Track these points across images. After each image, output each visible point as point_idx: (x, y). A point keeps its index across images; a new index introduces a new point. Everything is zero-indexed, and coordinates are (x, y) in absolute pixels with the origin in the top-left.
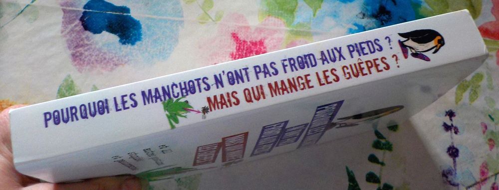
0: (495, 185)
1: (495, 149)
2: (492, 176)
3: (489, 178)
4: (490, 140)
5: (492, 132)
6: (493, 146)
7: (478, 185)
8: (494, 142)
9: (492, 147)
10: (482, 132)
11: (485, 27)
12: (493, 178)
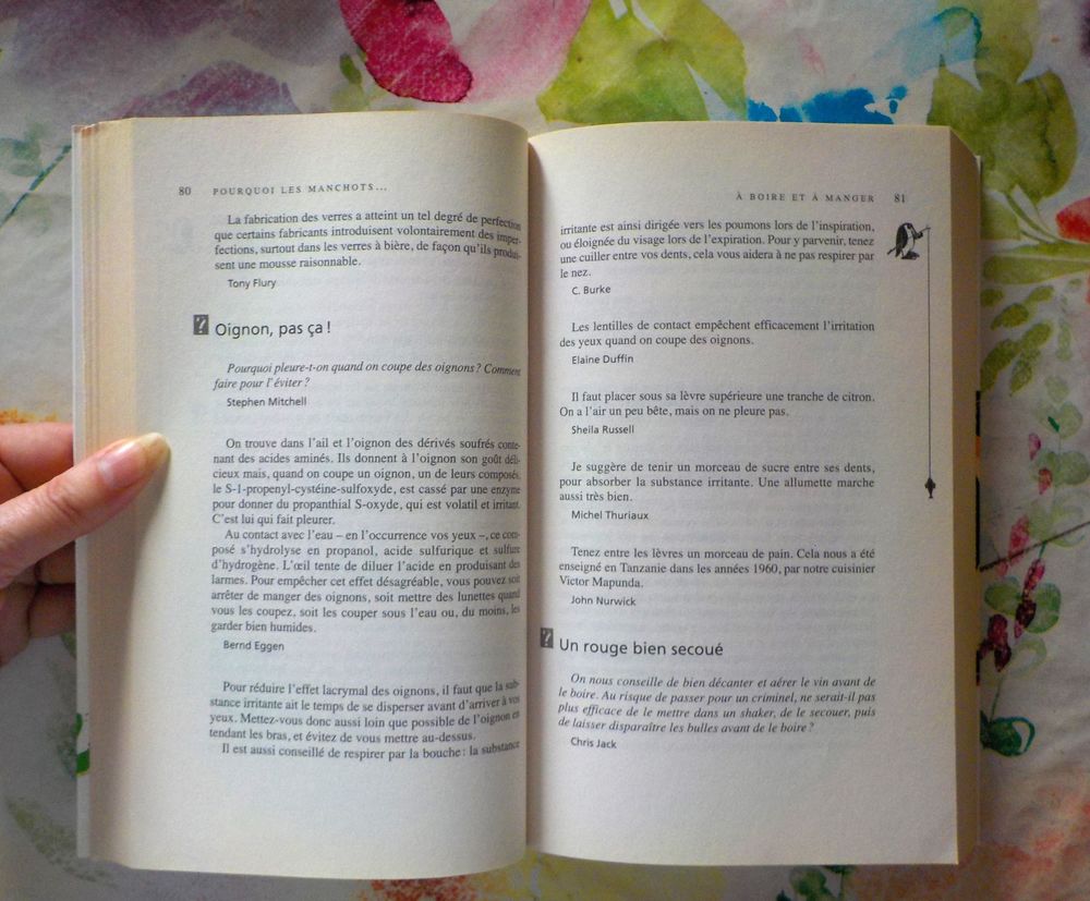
0: (1039, 565)
1: (1051, 490)
2: (1036, 546)
3: (1028, 550)
4: (1044, 471)
5: (1051, 455)
6: (1048, 483)
7: (1002, 564)
8: (1051, 476)
9: (1045, 485)
10: (1029, 455)
11: (1075, 211)
12: (1039, 549)
